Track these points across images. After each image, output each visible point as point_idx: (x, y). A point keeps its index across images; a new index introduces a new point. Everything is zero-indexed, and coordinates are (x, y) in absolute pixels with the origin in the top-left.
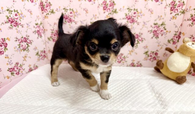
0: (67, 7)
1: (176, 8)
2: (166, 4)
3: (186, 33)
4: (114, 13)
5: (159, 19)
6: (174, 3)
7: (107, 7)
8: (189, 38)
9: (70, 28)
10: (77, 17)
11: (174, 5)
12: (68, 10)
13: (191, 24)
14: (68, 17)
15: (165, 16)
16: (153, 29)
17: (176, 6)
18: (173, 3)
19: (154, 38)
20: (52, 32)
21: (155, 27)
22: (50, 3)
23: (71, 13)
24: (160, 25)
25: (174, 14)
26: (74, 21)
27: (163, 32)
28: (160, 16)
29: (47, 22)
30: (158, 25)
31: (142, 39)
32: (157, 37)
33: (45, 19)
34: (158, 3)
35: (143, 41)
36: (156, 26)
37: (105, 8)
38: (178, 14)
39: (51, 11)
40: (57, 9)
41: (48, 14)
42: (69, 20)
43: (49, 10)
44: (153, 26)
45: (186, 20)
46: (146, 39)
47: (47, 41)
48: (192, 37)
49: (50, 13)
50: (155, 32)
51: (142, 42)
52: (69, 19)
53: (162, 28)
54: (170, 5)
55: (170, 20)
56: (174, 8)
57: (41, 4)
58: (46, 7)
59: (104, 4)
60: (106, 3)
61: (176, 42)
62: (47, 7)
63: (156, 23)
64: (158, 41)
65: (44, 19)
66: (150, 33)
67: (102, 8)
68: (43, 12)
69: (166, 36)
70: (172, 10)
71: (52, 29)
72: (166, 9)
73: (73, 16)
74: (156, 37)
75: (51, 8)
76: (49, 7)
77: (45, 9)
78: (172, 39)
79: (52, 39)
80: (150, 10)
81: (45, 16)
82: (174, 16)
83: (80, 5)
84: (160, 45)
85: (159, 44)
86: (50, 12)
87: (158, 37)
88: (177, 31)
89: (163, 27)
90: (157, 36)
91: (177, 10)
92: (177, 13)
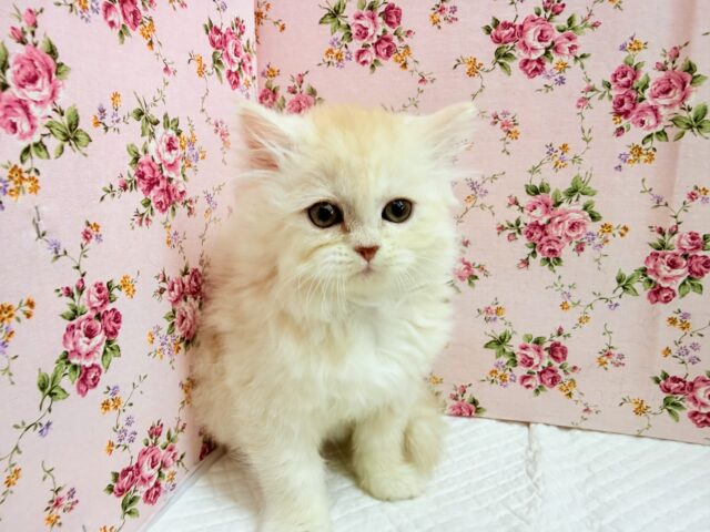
4: (688, 132)
7: (642, 99)
37: (626, 106)
59: (624, 81)
60: (634, 77)
67: (608, 106)
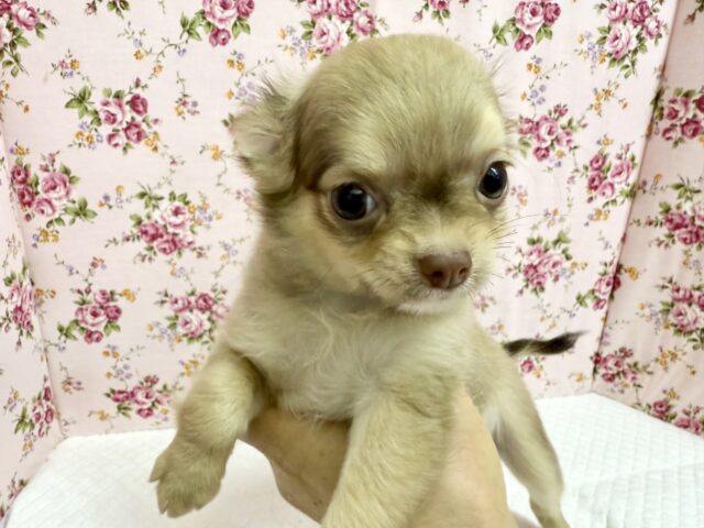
0: (159, 185)
1: (609, 180)
2: (573, 168)
3: (645, 270)
5: (546, 223)
6: (603, 163)
8: (657, 286)
9: (173, 274)
10: (208, 227)
11: (604, 168)
12: (161, 198)
13: (663, 238)
14: (161, 231)
15: (567, 209)
16: (526, 262)
17: (609, 174)
18: (599, 162)
19: (528, 292)
20: (84, 302)
21: (531, 254)
22: (67, 171)
23: (177, 212)
24: (551, 245)
25: (599, 201)
26: (190, 243)
27: (558, 268)
28: (550, 211)
29: (56, 256)
30: (542, 246)
31: (483, 298)
32: (540, 287)
33: (38, 244)
34: (546, 162)
35: (486, 306)
36: (535, 247)
38: (614, 201)
39: (77, 205)
40: (107, 198)
41: (59, 220)
42: (167, 241)
43: (65, 201)
44: (526, 248)
45: (643, 221)
46: (497, 298)
47: (55, 341)
48: (669, 285)
49: (67, 218)
50: (531, 272)
51: (483, 310)
52: (165, 237)
53: (556, 253)
54: (586, 168)
55: (587, 224)
56: (601, 180)
57: (19, 178)
58: (46, 191)
61: (604, 300)
62: (54, 188)
63: (535, 238)
64: (542, 300)
65: (35, 245)
66: (515, 276)
68: (29, 211)
69: (571, 283)
70: (596, 188)
71: (83, 287)
72: (572, 187)
73: (189, 224)
74: (535, 289)
75: (75, 195)
76: (61, 191)
77: (37, 198)
78: (593, 291)
79: (83, 329)
80: (517, 189)
81: (45, 233)
82: (600, 207)
83: (220, 176)
84: (549, 317)
85: (545, 311)
86: (65, 210)
87: (542, 289)
88: (608, 261)
89: (560, 251)
90: (539, 283)
91: (612, 185)
92: (610, 199)
